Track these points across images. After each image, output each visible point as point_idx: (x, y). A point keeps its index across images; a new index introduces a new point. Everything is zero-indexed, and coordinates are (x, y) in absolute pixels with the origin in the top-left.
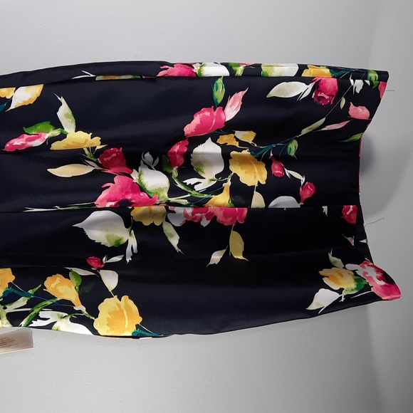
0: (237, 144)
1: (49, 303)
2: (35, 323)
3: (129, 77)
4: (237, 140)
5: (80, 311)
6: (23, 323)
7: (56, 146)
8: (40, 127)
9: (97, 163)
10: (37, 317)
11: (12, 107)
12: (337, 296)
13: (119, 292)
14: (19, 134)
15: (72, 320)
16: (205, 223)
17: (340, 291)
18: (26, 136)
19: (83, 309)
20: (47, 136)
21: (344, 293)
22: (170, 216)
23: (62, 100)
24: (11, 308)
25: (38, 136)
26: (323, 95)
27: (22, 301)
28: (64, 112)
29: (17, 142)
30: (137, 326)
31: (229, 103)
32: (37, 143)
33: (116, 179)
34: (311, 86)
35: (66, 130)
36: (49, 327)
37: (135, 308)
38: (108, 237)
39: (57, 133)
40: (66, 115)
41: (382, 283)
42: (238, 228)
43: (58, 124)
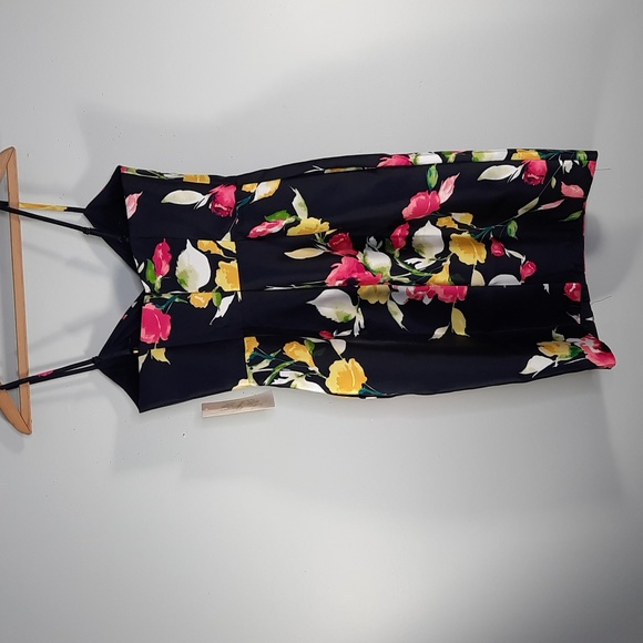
0: (456, 227)
1: (287, 364)
2: (276, 382)
3: (353, 169)
4: (456, 222)
5: (314, 372)
6: (266, 382)
7: (292, 232)
8: (278, 215)
9: (327, 247)
10: (278, 376)
11: (255, 199)
12: (551, 362)
13: (347, 356)
14: (261, 221)
15: (307, 379)
16: (427, 301)
17: (554, 358)
18: (267, 224)
19: (317, 369)
20: (284, 223)
21: (558, 360)
22: (394, 294)
23: (296, 191)
24: (257, 369)
25: (277, 224)
26: (532, 176)
27: (266, 363)
28: (298, 202)
29: (259, 229)
30: (363, 385)
31: (442, 188)
32: (276, 229)
33: (343, 260)
34: (520, 168)
35: (300, 217)
36: (288, 385)
37: (361, 370)
38: (337, 314)
39: (292, 219)
40: (300, 204)
41: (598, 351)
42: (459, 305)
43: (293, 212)
